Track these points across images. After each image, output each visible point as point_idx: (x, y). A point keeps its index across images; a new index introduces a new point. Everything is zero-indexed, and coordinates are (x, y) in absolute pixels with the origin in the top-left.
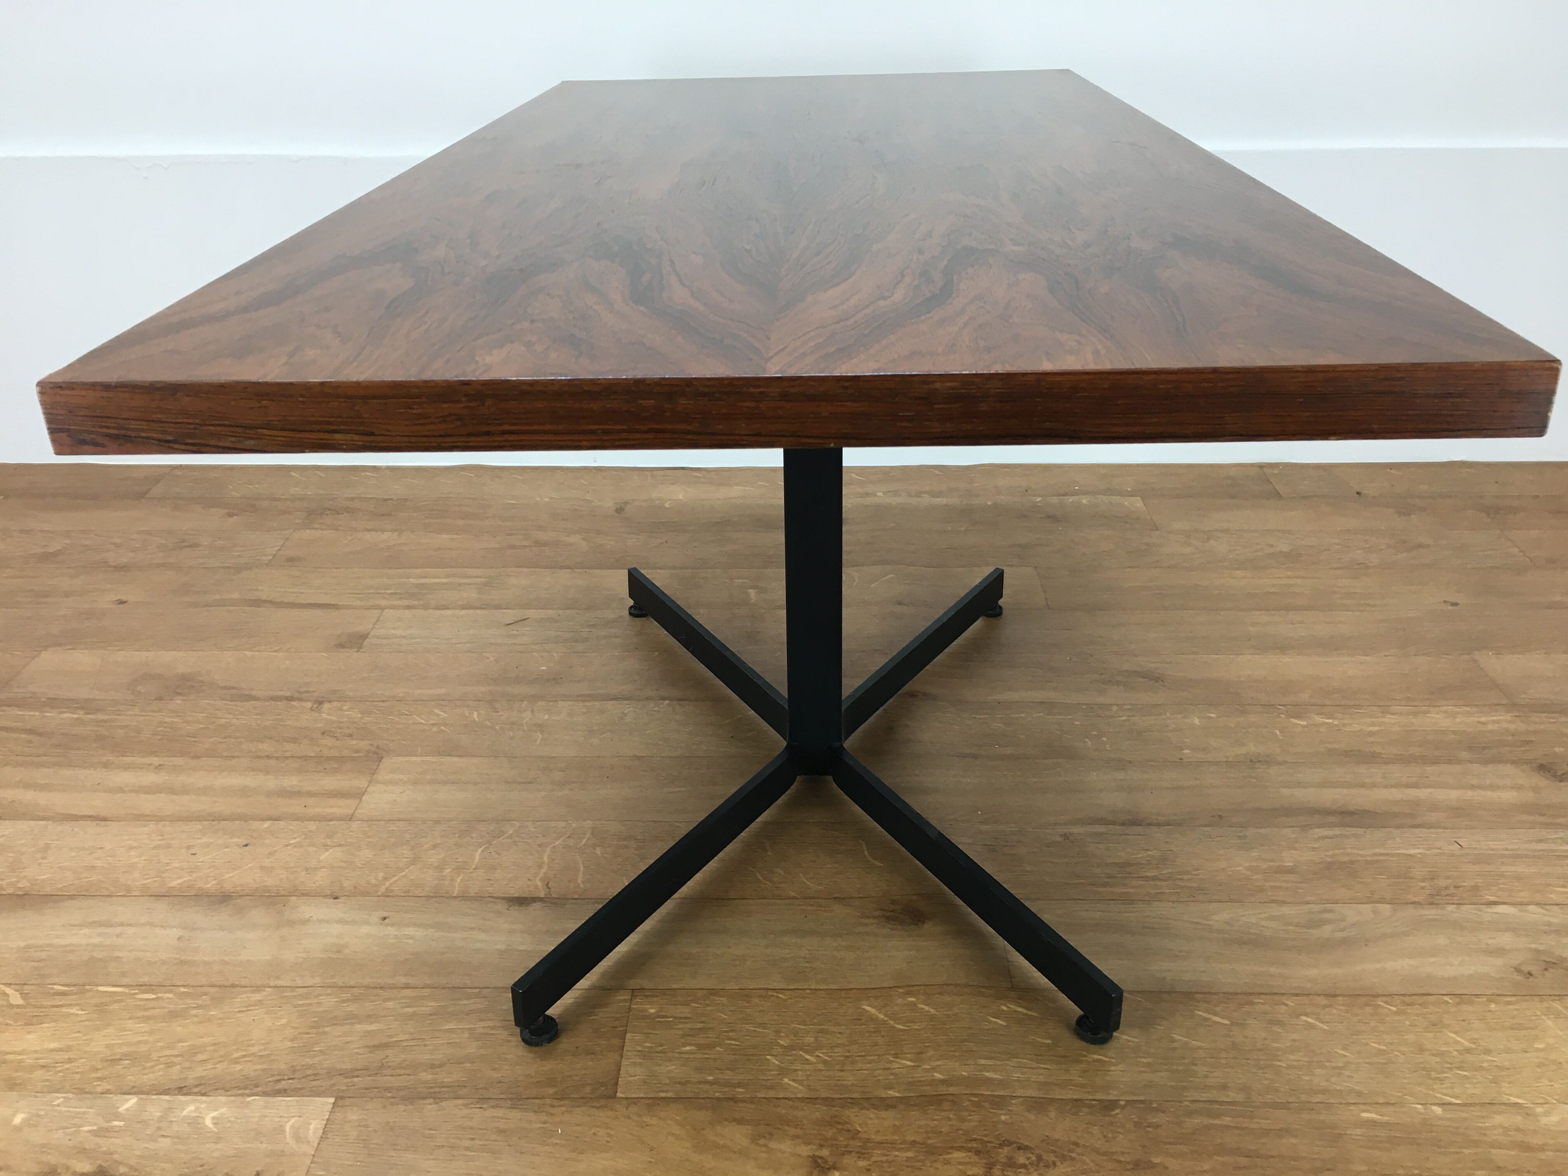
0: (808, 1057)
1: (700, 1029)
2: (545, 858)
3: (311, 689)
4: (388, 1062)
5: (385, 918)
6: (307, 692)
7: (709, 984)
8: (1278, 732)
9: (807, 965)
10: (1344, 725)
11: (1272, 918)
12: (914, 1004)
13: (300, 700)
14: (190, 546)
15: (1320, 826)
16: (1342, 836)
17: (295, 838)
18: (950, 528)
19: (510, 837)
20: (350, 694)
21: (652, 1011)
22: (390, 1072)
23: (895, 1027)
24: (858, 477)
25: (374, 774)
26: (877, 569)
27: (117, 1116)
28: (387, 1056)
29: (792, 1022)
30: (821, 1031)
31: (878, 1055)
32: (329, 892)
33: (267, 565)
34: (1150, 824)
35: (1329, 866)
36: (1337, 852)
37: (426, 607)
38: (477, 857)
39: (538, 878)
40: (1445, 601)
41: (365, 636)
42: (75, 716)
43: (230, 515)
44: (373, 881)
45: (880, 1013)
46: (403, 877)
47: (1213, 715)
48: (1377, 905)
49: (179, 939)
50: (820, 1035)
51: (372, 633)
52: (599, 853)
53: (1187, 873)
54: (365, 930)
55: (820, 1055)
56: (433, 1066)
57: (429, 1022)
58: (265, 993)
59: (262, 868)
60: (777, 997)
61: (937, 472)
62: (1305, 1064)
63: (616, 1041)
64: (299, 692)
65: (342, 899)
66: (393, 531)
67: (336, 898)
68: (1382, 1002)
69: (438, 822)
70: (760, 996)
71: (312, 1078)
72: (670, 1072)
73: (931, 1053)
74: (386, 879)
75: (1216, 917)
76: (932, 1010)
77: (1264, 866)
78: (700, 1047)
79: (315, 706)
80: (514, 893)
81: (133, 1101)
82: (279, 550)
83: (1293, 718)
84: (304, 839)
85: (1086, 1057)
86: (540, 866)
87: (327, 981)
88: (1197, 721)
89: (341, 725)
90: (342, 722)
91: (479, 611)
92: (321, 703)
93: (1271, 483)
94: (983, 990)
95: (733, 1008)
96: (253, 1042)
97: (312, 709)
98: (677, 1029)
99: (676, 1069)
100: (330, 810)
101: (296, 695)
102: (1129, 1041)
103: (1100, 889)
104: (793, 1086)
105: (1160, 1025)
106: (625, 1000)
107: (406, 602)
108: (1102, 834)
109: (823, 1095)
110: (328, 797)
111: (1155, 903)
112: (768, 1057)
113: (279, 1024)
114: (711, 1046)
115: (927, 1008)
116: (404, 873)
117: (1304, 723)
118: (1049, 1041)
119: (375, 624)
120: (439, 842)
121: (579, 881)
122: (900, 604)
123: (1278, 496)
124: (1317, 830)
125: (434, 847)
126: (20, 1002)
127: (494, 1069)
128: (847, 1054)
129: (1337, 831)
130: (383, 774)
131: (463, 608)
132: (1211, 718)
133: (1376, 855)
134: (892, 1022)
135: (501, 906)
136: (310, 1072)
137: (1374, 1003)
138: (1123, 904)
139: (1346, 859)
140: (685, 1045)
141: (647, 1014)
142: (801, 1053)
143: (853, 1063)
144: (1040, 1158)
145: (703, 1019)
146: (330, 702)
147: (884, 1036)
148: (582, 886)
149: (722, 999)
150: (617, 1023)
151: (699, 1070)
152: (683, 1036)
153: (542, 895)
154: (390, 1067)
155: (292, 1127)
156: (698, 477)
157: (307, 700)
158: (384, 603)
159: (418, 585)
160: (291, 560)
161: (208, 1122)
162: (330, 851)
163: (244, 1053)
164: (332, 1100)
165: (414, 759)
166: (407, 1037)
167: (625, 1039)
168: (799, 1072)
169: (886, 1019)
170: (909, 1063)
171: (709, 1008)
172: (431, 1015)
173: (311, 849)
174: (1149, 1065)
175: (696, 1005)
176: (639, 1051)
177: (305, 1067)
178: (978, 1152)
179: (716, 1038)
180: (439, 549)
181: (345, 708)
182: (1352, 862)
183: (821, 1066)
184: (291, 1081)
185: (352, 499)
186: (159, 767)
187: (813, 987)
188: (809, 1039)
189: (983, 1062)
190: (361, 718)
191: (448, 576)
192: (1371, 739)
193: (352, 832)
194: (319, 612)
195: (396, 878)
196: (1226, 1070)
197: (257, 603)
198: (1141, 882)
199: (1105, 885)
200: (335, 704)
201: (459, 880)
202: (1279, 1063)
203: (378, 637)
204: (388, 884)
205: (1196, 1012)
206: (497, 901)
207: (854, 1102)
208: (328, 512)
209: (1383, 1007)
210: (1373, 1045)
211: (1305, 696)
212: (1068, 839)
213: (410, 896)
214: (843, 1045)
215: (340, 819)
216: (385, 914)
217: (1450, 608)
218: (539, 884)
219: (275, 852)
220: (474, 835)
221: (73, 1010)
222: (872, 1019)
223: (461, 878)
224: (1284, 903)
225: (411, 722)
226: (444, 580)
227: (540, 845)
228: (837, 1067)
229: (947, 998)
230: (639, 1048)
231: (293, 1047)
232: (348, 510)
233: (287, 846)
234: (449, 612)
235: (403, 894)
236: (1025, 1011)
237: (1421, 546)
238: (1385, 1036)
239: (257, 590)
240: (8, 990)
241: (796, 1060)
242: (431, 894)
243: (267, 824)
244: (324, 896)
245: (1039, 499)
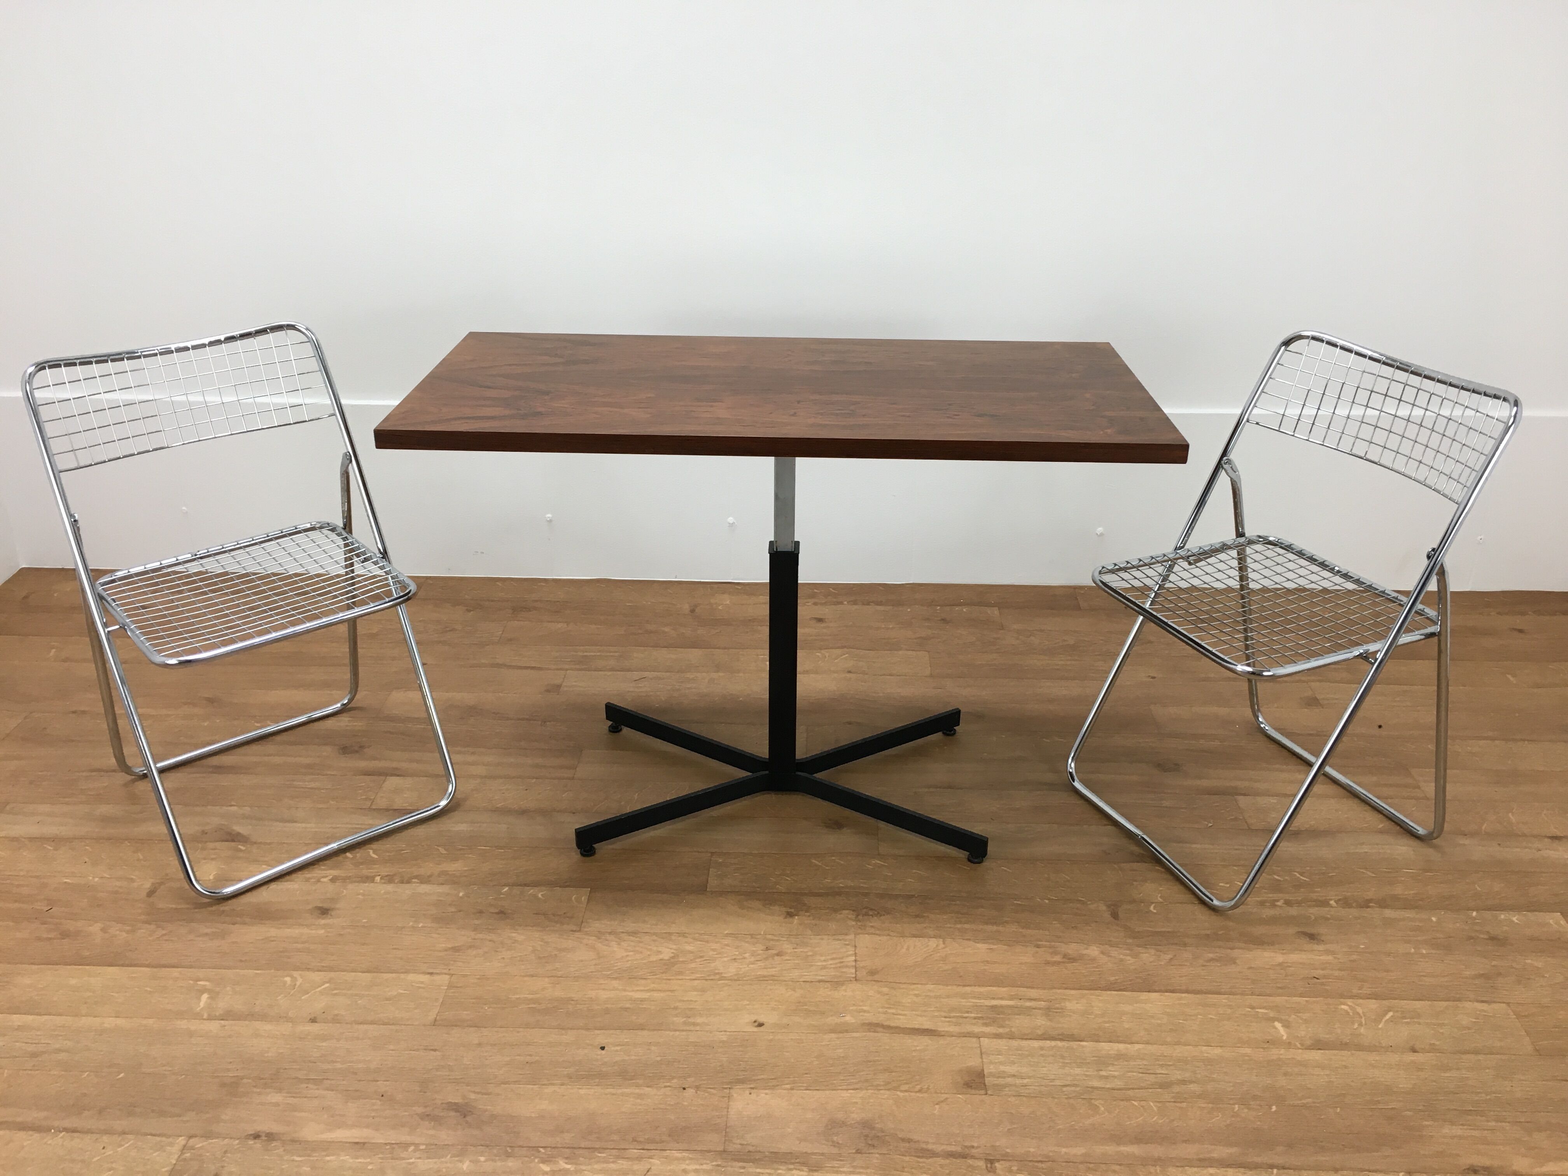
0: (787, 878)
1: (741, 868)
3: (538, 714)
6: (536, 716)
7: (745, 851)
9: (789, 844)
11: (1002, 829)
12: (835, 860)
13: (534, 720)
14: (450, 631)
15: (1039, 790)
17: (549, 787)
18: (883, 626)
20: (559, 717)
21: (721, 860)
23: (825, 868)
25: (579, 758)
26: (839, 651)
27: (502, 894)
29: (781, 866)
31: (817, 878)
33: (498, 643)
34: (957, 788)
35: (1037, 808)
36: (1042, 802)
37: (589, 670)
38: (636, 797)
40: (1149, 676)
41: (559, 686)
42: (423, 727)
43: (469, 611)
45: (819, 863)
47: (1005, 736)
48: (1052, 825)
49: (508, 828)
50: (793, 870)
51: (564, 684)
53: (969, 810)
55: (793, 877)
58: (551, 851)
59: (536, 800)
60: (775, 856)
61: (881, 588)
63: (705, 871)
64: (532, 716)
66: (563, 622)
67: (574, 813)
68: (1039, 862)
69: (614, 781)
70: (768, 856)
72: (729, 882)
73: (839, 877)
76: (842, 862)
77: (1006, 808)
78: (742, 874)
79: (543, 723)
81: (506, 889)
82: (502, 633)
84: (553, 787)
88: (994, 739)
89: (558, 733)
91: (619, 673)
92: (545, 722)
93: (1078, 599)
94: (865, 855)
95: (756, 860)
97: (541, 725)
98: (731, 867)
99: (731, 881)
100: (561, 775)
101: (532, 718)
104: (781, 888)
107: (578, 667)
109: (793, 891)
110: (560, 768)
112: (771, 878)
114: (746, 874)
115: (840, 861)
119: (564, 679)
122: (850, 672)
125: (615, 792)
126: (445, 852)
128: (804, 877)
130: (585, 759)
131: (610, 670)
132: (1003, 737)
134: (824, 866)
137: (1035, 863)
140: (735, 873)
141: (718, 862)
142: (785, 877)
143: (806, 880)
144: (878, 913)
145: (743, 864)
146: (549, 721)
147: (820, 871)
149: (751, 857)
150: (705, 865)
151: (741, 882)
152: (734, 870)
155: (575, 898)
157: (537, 720)
158: (567, 667)
159: (583, 656)
160: (510, 640)
161: (540, 896)
163: (547, 873)
164: (589, 889)
165: (598, 751)
167: (709, 871)
168: (783, 883)
169: (822, 865)
170: (830, 881)
171: (746, 860)
175: (740, 859)
178: (853, 911)
179: (748, 871)
180: (592, 634)
181: (558, 724)
183: (793, 882)
185: (536, 601)
186: (473, 753)
187: (791, 853)
188: (788, 872)
190: (567, 730)
191: (599, 651)
193: (575, 784)
194: (532, 672)
197: (498, 666)
200: (553, 722)
204: (596, 808)
207: (805, 894)
208: (524, 610)
212: (917, 794)
214: (803, 874)
215: (568, 779)
217: (1151, 680)
219: (540, 792)
221: (470, 856)
222: (816, 865)
226: (597, 654)
228: (799, 882)
229: (849, 858)
230: (716, 874)
232: (535, 608)
233: (546, 790)
234: (602, 673)
236: (881, 863)
237: (1150, 642)
238: (1036, 876)
239: (496, 658)
240: (440, 848)
241: (782, 879)
243: (534, 780)
244: (569, 812)
245: (939, 608)
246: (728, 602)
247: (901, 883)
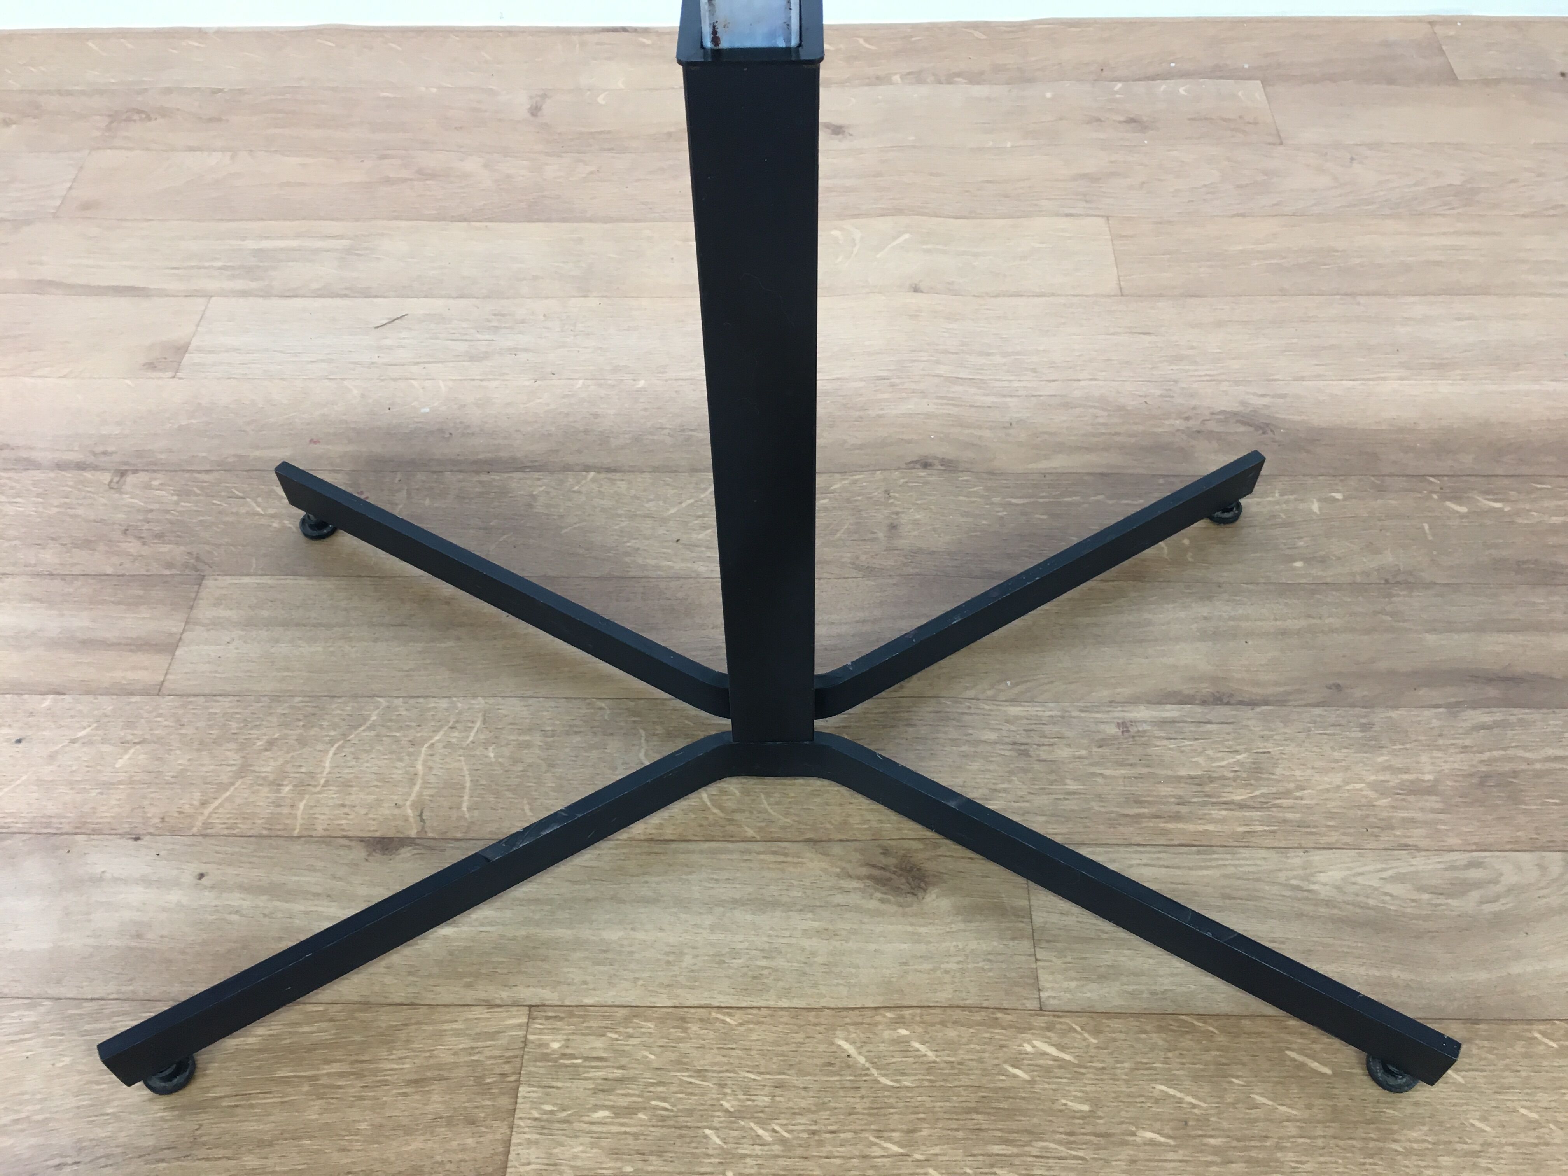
0: (760, 1132)
1: (617, 1080)
2: (420, 767)
3: (110, 449)
4: (201, 1136)
5: (201, 876)
6: (105, 453)
7: (633, 996)
8: (1426, 527)
9: (764, 963)
10: (1518, 513)
11: (1399, 878)
12: (905, 1041)
13: (95, 468)
15: (1475, 705)
16: (1503, 725)
17: (85, 728)
18: (990, 145)
19: (372, 727)
20: (163, 456)
21: (555, 1045)
22: (203, 1153)
23: (879, 1082)
24: (867, 46)
25: (191, 608)
26: (885, 224)
28: (201, 1125)
29: (740, 1066)
30: (780, 1085)
31: (855, 1132)
32: (126, 827)
33: (55, 216)
34: (1241, 703)
35: (1484, 780)
36: (1495, 753)
37: (267, 294)
38: (327, 764)
39: (408, 803)
41: (182, 349)
44: (187, 808)
45: (860, 1053)
46: (227, 799)
47: (1339, 496)
48: (1544, 854)
50: (778, 1091)
51: (195, 343)
52: (492, 755)
53: (1287, 794)
54: (175, 896)
55: (777, 1128)
56: (261, 1144)
57: (258, 1064)
58: (42, 1009)
59: (39, 782)
60: (724, 1022)
61: (977, 34)
62: (1430, 1146)
63: (504, 1101)
64: (95, 454)
65: (146, 841)
66: (223, 150)
67: (137, 839)
68: (1540, 1032)
69: (276, 698)
70: (701, 1020)
71: (103, 1161)
72: (575, 1157)
73: (925, 1133)
74: (204, 804)
75: (1322, 878)
76: (930, 1054)
77: (1394, 780)
78: (618, 1112)
79: (116, 479)
80: (375, 830)
82: (70, 188)
83: (1450, 499)
84: (97, 729)
85: (1133, 1134)
86: (412, 782)
87: (124, 989)
88: (1315, 507)
89: (150, 516)
90: (151, 511)
91: (338, 301)
92: (123, 474)
93: (1443, 53)
94: (999, 1015)
95: (663, 1042)
96: (26, 1097)
97: (110, 486)
98: (586, 1079)
99: (583, 1152)
100: (131, 675)
101: (91, 459)
102: (1194, 1106)
103: (1170, 826)
105: (1237, 1077)
106: (520, 1026)
107: (240, 284)
108: (1173, 721)
110: (131, 651)
111: (1241, 850)
112: (707, 1131)
113: (61, 1065)
114: (631, 1111)
115: (923, 1049)
116: (228, 794)
117: (1463, 510)
118: (1086, 1108)
119: (199, 324)
120: (276, 736)
121: (465, 809)
122: (916, 290)
123: (1450, 77)
124: (1470, 713)
125: (271, 743)
127: (343, 1150)
128: (814, 1128)
129: (1498, 715)
130: (205, 612)
131: (319, 294)
132: (1336, 500)
133: (1548, 759)
134: (874, 1072)
135: (359, 853)
136: (100, 1152)
137: (1528, 1035)
138: (1198, 853)
139: (1507, 767)
140: (596, 1108)
141: (548, 1051)
142: (752, 1124)
143: (821, 1143)
145: (624, 1061)
146: (135, 472)
147: (862, 1097)
148: (467, 816)
149: (649, 1024)
150: (507, 1068)
151: (615, 1153)
152: (596, 1091)
153: (413, 833)
154: (204, 1144)
156: (644, 45)
157: (104, 469)
158: (210, 285)
159: (259, 253)
160: (87, 206)
162: (132, 751)
163: (16, 1117)
165: (246, 580)
166: (228, 1090)
167: (517, 1097)
168: (748, 1160)
169: (867, 1065)
170: (895, 1149)
171: (633, 1041)
172: (260, 1051)
173: (106, 748)
174: (1216, 1150)
175: (616, 1036)
176: (536, 1119)
177: (94, 1143)
179: (639, 1096)
180: (288, 184)
181: (155, 483)
182: (1515, 774)
183: (777, 1149)
184: (75, 1167)
185: (169, 91)
187: (772, 1003)
188: (763, 1100)
189: (997, 1149)
190: (177, 503)
191: (298, 236)
192: (1552, 540)
193: (160, 715)
194: (124, 303)
195: (217, 803)
196: (1322, 1159)
197: (42, 286)
198: (1224, 813)
199: (1177, 817)
200: (143, 477)
201: (301, 806)
202: (1394, 1146)
203: (200, 350)
204: (207, 812)
205: (1288, 1052)
206: (353, 844)
208: (136, 117)
209: (1540, 1043)
210: (1524, 1111)
211: (1467, 460)
212: (1128, 731)
213: (235, 836)
214: (810, 1111)
215: (145, 692)
216: (203, 868)
218: (409, 812)
219: (57, 752)
220: (325, 724)
222: (848, 1063)
223: (304, 802)
224: (1418, 849)
225: (243, 510)
226: (294, 243)
227: (412, 743)
228: (800, 1151)
229: (951, 1033)
230: (536, 1114)
231: (78, 1107)
232: (164, 113)
233: (73, 741)
234: (298, 303)
235: (226, 832)
236: (1053, 1051)
238: (1540, 1095)
239: (41, 263)
241: (744, 1137)
242: (265, 832)
243: (49, 700)
244: (121, 835)
245: (1119, 86)
246: (621, 85)
247: (1126, 1153)
